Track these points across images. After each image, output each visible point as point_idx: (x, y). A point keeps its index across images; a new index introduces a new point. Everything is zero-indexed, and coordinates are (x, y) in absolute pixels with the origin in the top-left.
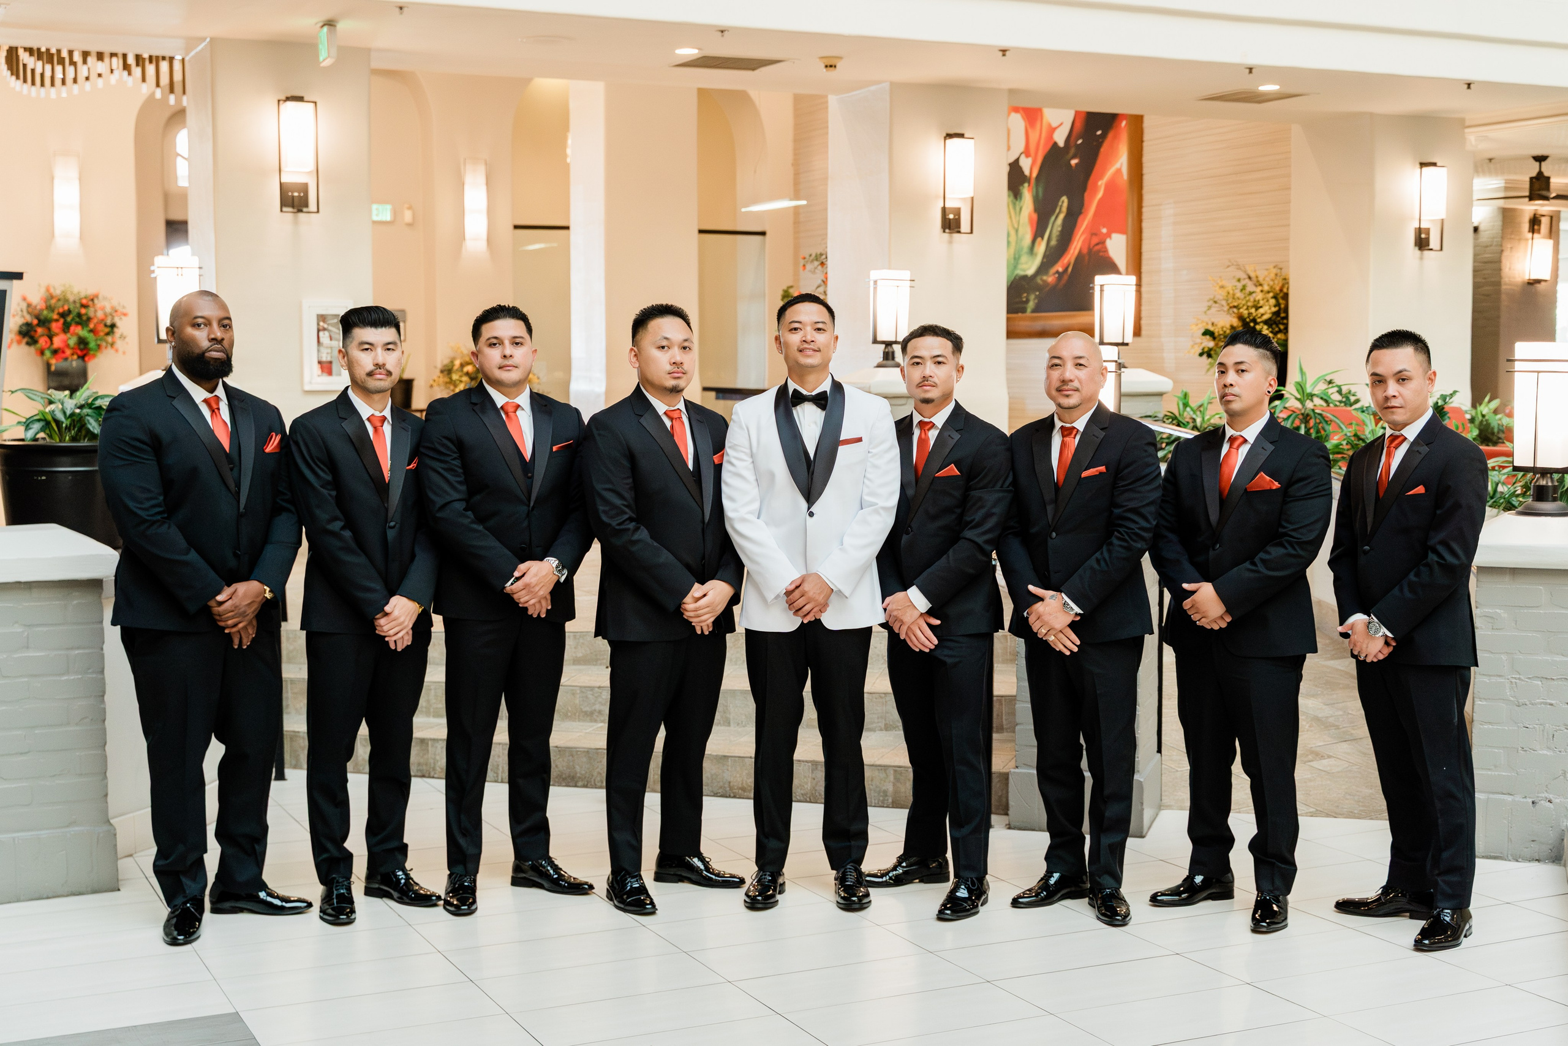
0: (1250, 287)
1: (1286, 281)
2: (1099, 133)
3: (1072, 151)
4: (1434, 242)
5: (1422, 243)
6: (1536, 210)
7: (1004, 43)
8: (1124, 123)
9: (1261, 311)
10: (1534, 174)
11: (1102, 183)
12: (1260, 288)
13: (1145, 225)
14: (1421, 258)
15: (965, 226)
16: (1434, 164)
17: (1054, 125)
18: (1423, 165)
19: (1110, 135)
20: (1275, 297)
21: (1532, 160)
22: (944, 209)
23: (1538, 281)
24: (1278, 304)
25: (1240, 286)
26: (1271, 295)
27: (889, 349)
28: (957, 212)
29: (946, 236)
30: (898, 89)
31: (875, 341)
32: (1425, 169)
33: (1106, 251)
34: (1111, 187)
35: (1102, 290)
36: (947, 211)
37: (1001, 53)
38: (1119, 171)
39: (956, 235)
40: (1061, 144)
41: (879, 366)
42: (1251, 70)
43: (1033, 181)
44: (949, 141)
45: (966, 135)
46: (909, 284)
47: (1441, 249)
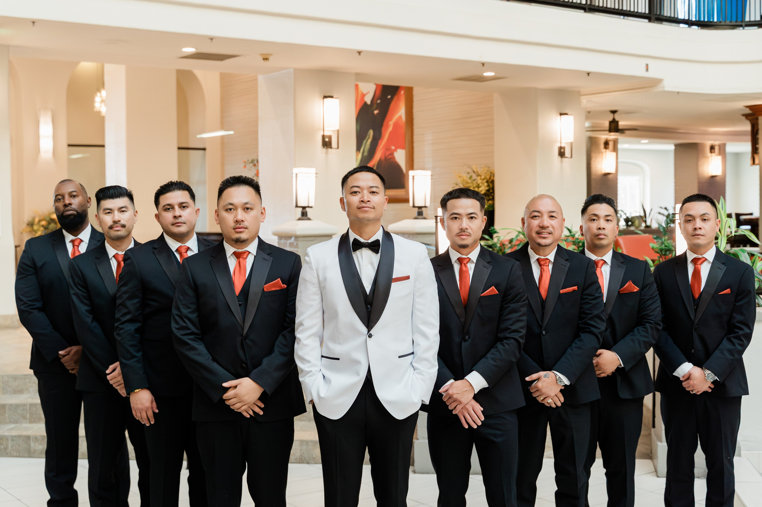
0: (474, 176)
1: (492, 174)
2: (389, 97)
4: (567, 153)
5: (562, 154)
6: (607, 138)
7: (360, 48)
8: (402, 92)
9: (480, 189)
10: (611, 119)
11: (391, 123)
12: (479, 178)
13: (415, 145)
14: (562, 162)
15: (334, 144)
16: (567, 114)
17: (365, 92)
18: (561, 114)
19: (395, 98)
20: (487, 182)
21: (610, 113)
22: (324, 137)
23: (609, 174)
24: (488, 186)
25: (469, 176)
26: (485, 181)
27: (304, 210)
28: (330, 137)
29: (324, 150)
30: (298, 72)
31: (297, 206)
32: (563, 116)
33: (394, 158)
34: (396, 125)
35: (413, 179)
36: (325, 137)
37: (358, 54)
38: (400, 117)
39: (330, 150)
40: (369, 102)
41: (299, 219)
42: (483, 64)
44: (325, 100)
45: (334, 96)
46: (315, 175)
47: (571, 157)
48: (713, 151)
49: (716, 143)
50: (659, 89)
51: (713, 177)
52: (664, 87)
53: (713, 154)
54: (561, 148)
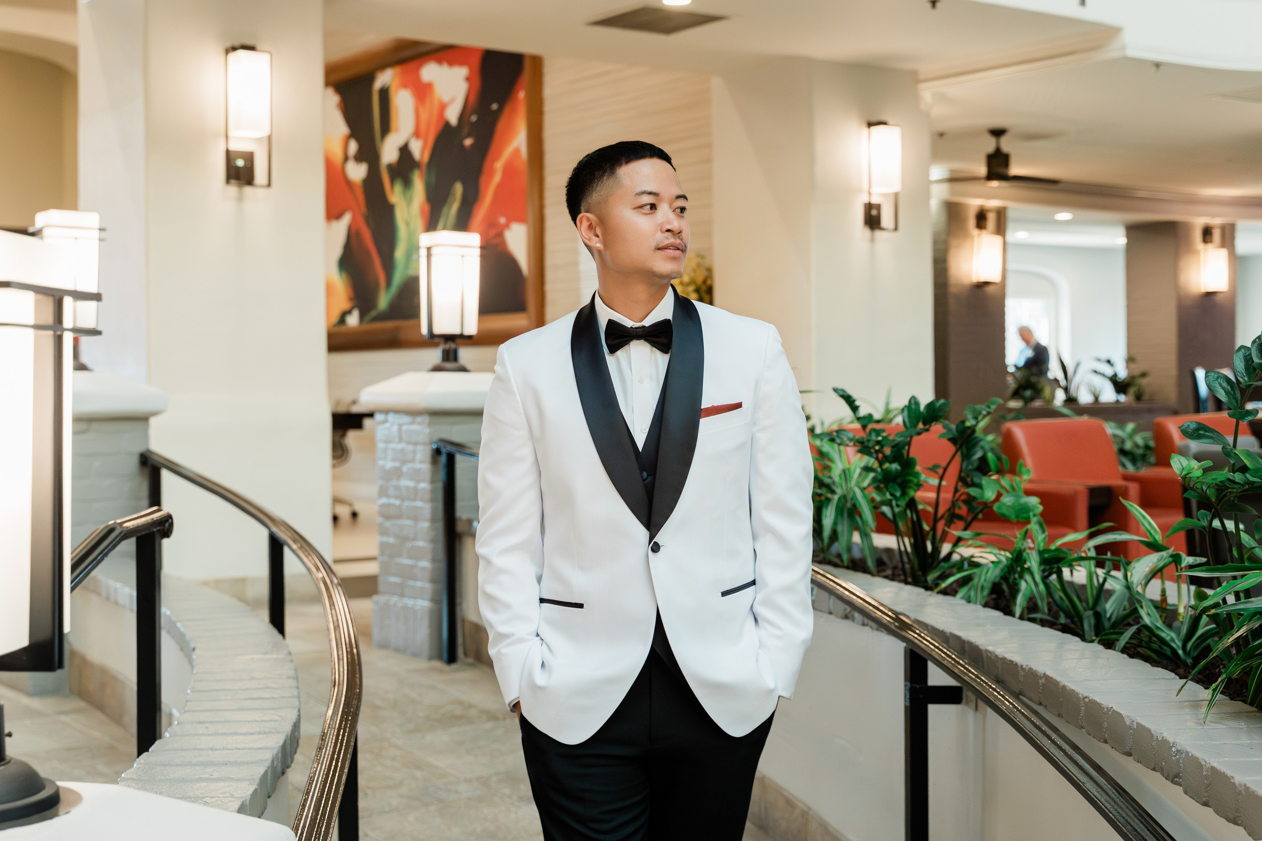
1: (709, 270)
2: (495, 106)
3: (466, 131)
4: (887, 219)
5: (872, 221)
6: (982, 205)
10: (991, 151)
11: (499, 165)
14: (872, 240)
15: (260, 175)
16: (884, 123)
17: (446, 101)
18: (870, 125)
19: (507, 109)
21: (988, 135)
22: (230, 156)
23: (987, 283)
28: (249, 158)
29: (233, 189)
32: (873, 128)
33: (505, 244)
34: (509, 171)
36: (234, 155)
38: (517, 151)
39: (248, 190)
40: (453, 121)
43: (424, 167)
44: (233, 56)
45: (259, 47)
46: (96, 234)
47: (896, 229)
48: (1208, 237)
49: (1216, 221)
50: (1111, 53)
51: (1209, 295)
52: (1123, 48)
53: (1209, 246)
54: (869, 207)
